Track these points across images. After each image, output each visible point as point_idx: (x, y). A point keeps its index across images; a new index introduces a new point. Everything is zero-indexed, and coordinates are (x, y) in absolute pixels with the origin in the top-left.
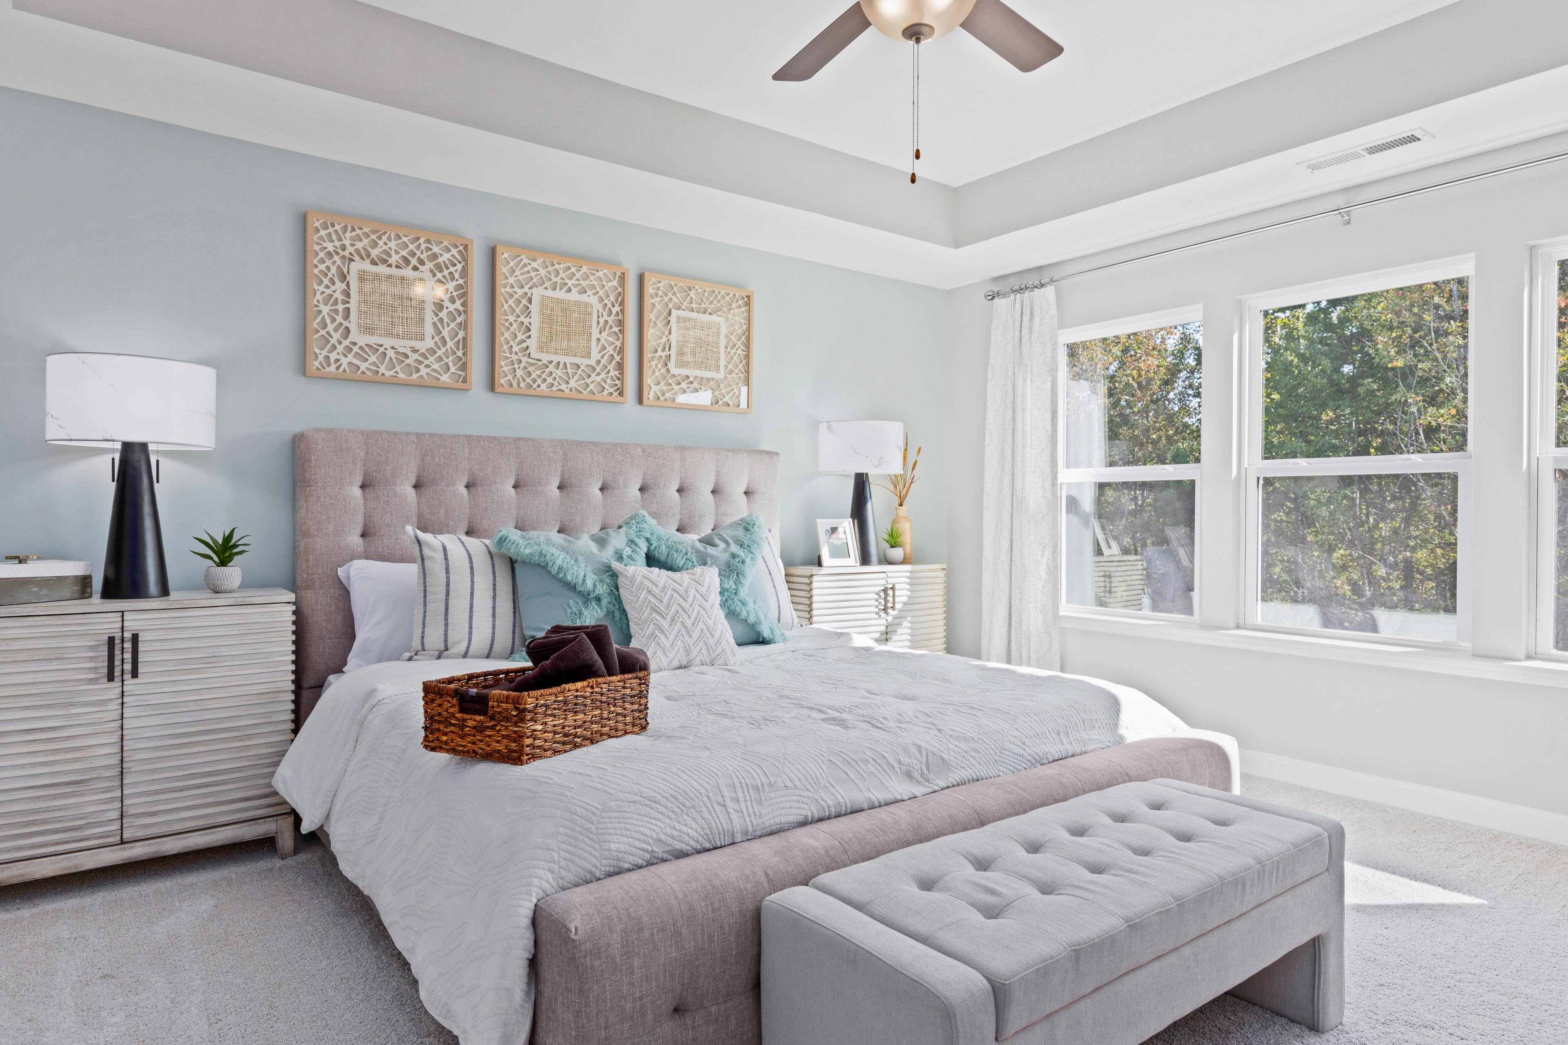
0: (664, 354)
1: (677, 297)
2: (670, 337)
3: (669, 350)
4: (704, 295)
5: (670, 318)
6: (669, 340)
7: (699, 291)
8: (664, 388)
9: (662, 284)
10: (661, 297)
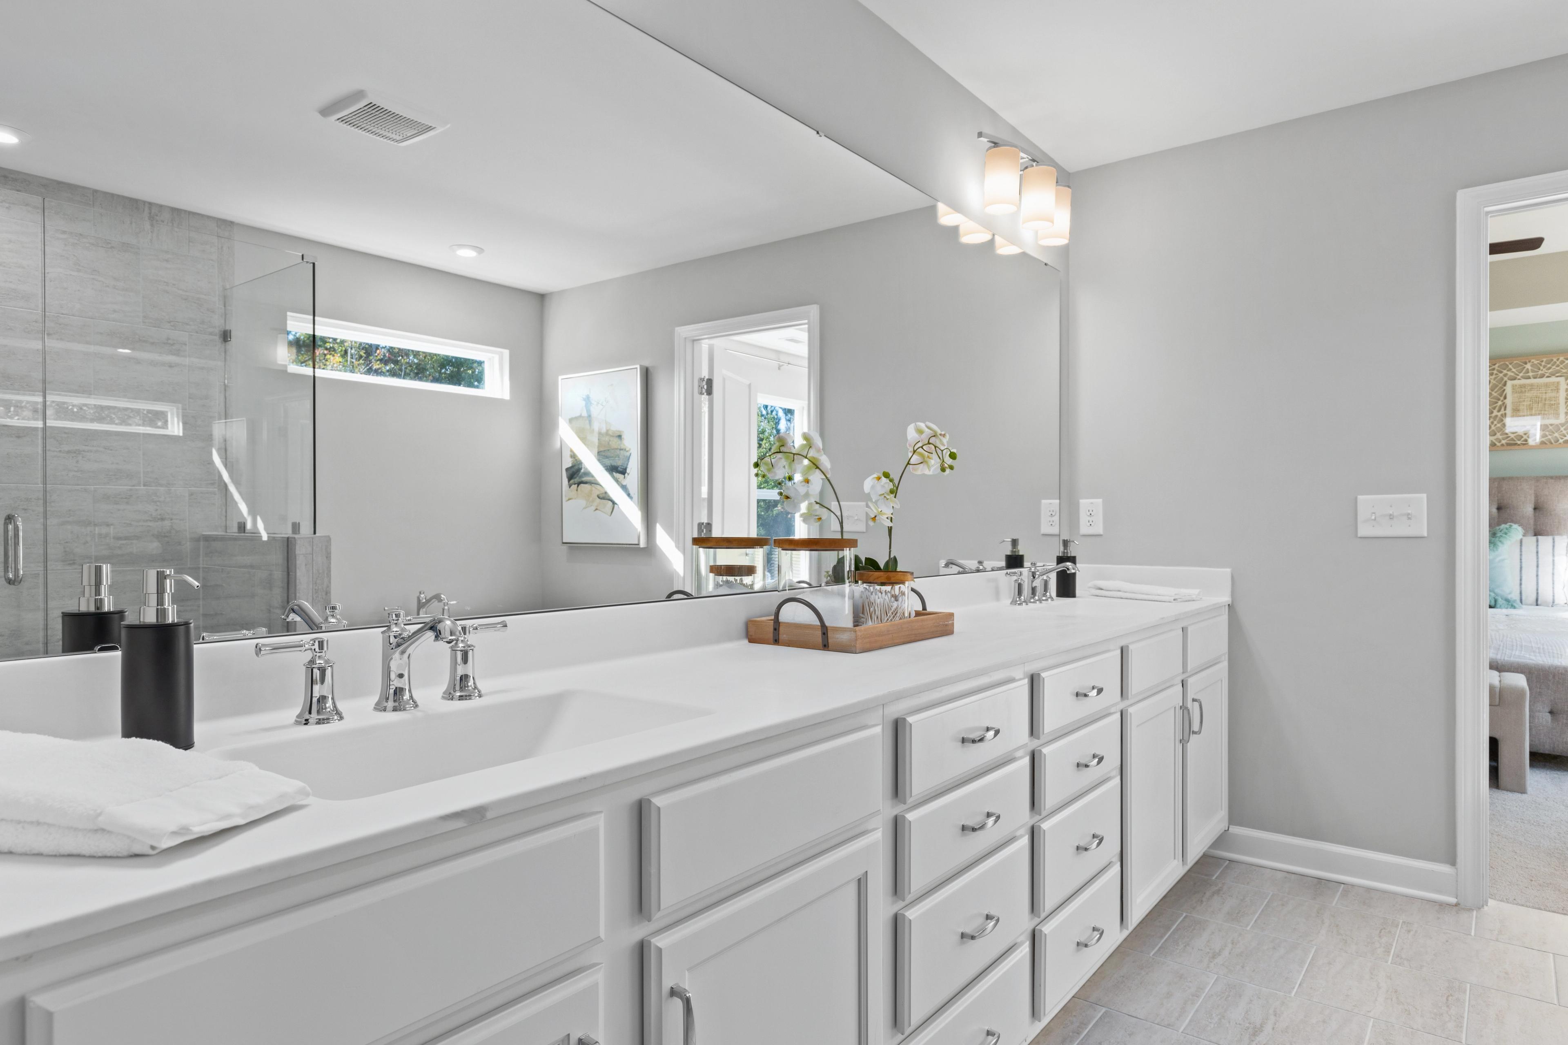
0: (1499, 414)
1: (1513, 372)
2: (1505, 401)
3: (1505, 410)
4: (1541, 365)
5: (1505, 388)
6: (1504, 403)
7: (1536, 362)
8: (1500, 437)
9: (1497, 365)
10: (1496, 374)
